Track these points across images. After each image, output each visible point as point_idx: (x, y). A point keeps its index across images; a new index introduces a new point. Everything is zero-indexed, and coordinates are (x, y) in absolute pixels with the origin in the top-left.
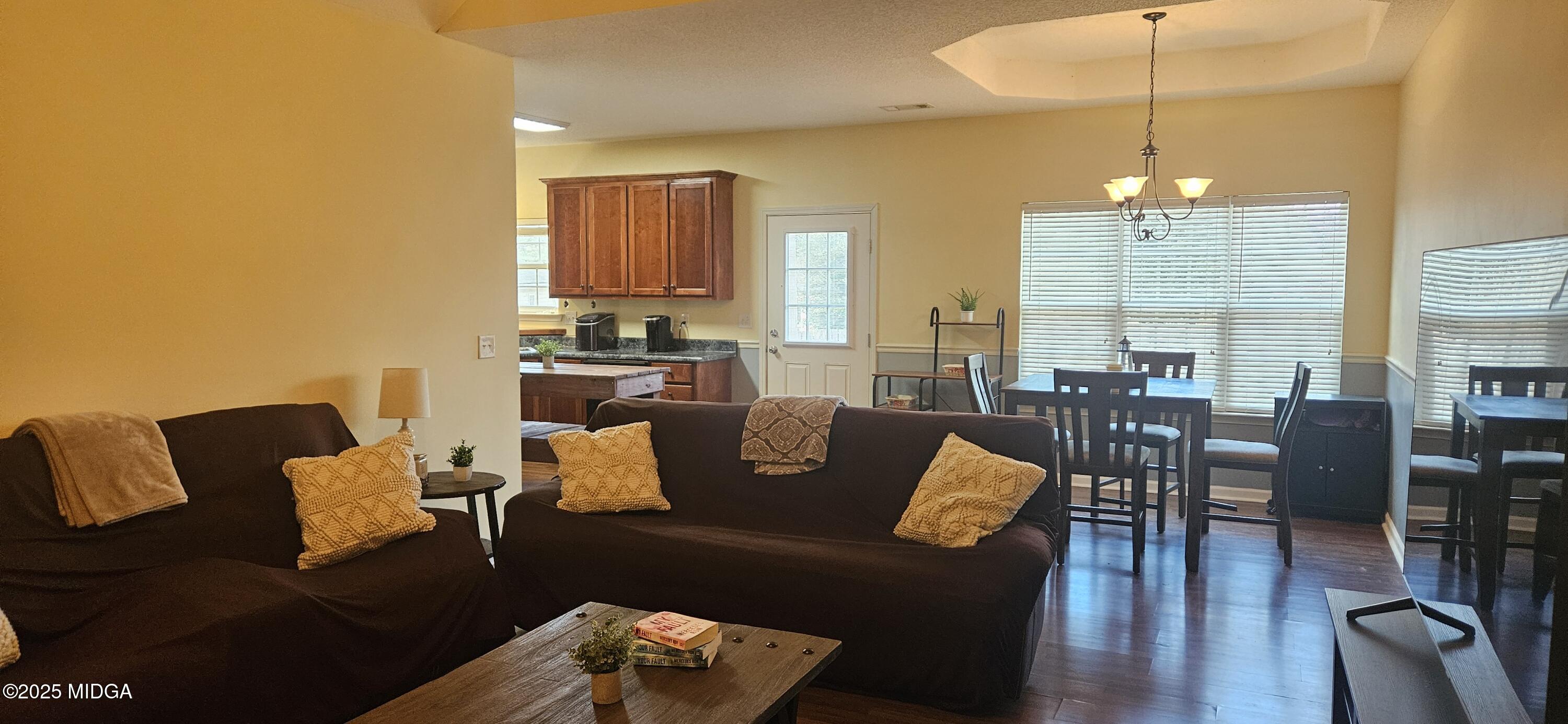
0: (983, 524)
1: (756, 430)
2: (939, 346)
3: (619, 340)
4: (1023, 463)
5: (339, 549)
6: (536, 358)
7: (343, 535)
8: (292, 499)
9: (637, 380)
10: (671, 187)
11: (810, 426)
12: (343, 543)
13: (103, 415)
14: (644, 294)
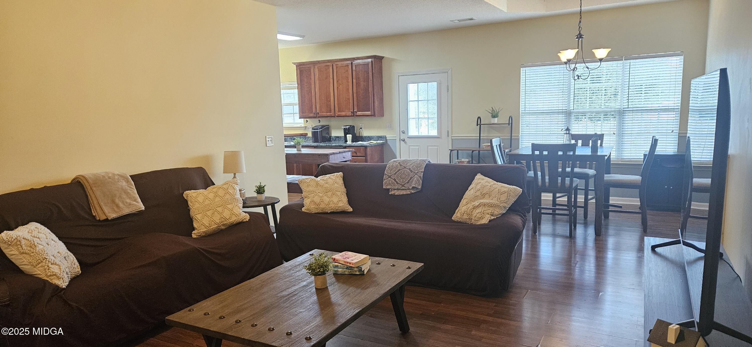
0: (492, 213)
1: (390, 175)
2: (481, 135)
3: (332, 137)
4: (511, 186)
5: (209, 229)
6: (294, 146)
7: (211, 223)
8: (188, 208)
9: (339, 155)
10: (353, 64)
11: (414, 172)
12: (211, 226)
13: (106, 173)
14: (342, 115)
